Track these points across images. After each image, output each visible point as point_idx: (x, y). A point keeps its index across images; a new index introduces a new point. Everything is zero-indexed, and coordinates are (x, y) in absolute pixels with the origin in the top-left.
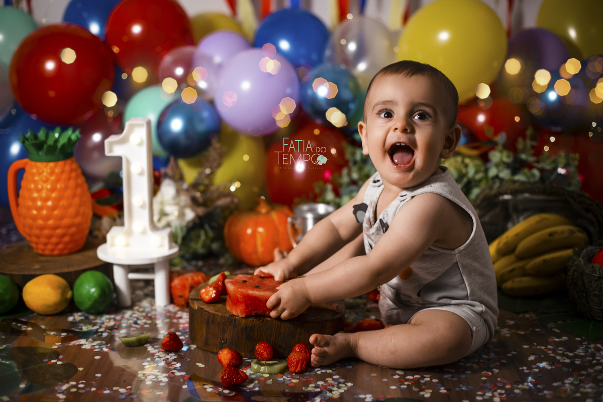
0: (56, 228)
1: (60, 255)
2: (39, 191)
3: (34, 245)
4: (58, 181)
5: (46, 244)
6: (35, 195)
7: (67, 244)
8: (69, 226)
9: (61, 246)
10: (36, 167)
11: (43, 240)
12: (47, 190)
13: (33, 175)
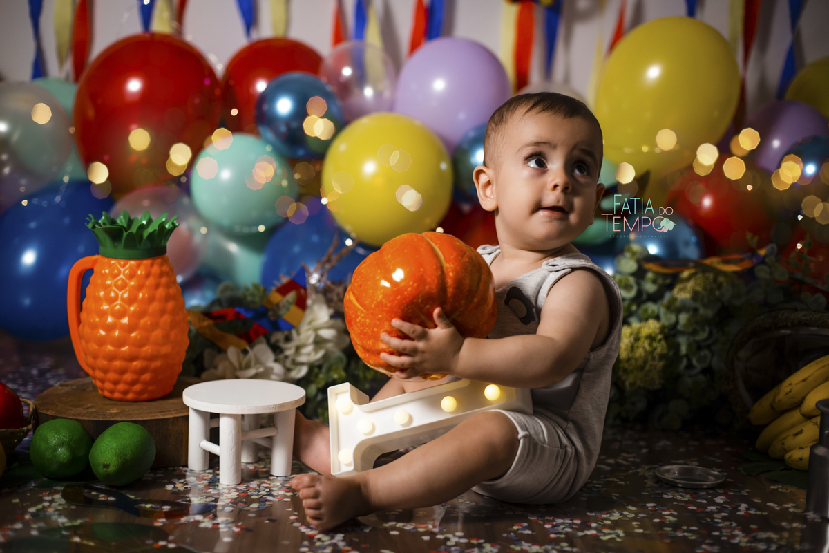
0: (132, 358)
1: (135, 401)
2: (111, 301)
3: (98, 384)
4: (140, 287)
5: (116, 383)
6: (105, 307)
7: (146, 383)
8: (152, 358)
9: (138, 387)
10: (110, 266)
11: (112, 376)
12: (123, 300)
13: (104, 276)
